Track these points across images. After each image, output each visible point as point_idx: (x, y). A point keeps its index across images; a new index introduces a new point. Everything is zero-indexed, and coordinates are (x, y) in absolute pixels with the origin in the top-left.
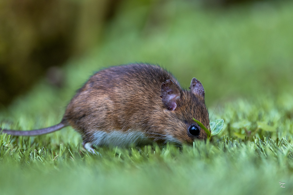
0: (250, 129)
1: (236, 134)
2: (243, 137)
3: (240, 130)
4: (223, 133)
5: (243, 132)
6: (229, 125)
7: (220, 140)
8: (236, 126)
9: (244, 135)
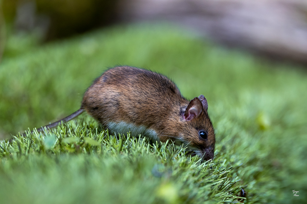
0: (79, 143)
1: (66, 148)
2: (73, 151)
3: (70, 145)
4: (55, 148)
5: (72, 146)
6: (60, 140)
7: (53, 153)
8: (66, 141)
9: (72, 148)
